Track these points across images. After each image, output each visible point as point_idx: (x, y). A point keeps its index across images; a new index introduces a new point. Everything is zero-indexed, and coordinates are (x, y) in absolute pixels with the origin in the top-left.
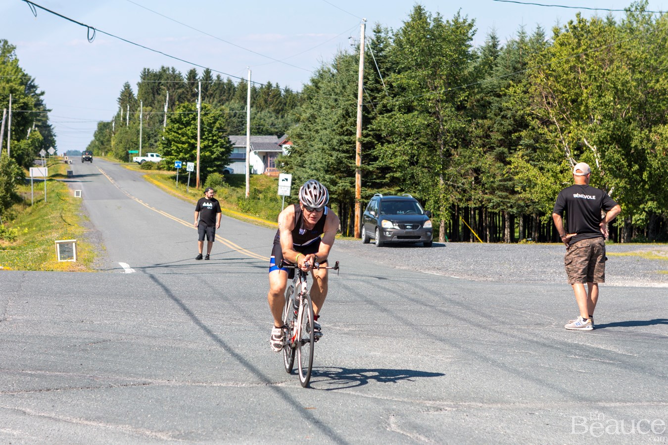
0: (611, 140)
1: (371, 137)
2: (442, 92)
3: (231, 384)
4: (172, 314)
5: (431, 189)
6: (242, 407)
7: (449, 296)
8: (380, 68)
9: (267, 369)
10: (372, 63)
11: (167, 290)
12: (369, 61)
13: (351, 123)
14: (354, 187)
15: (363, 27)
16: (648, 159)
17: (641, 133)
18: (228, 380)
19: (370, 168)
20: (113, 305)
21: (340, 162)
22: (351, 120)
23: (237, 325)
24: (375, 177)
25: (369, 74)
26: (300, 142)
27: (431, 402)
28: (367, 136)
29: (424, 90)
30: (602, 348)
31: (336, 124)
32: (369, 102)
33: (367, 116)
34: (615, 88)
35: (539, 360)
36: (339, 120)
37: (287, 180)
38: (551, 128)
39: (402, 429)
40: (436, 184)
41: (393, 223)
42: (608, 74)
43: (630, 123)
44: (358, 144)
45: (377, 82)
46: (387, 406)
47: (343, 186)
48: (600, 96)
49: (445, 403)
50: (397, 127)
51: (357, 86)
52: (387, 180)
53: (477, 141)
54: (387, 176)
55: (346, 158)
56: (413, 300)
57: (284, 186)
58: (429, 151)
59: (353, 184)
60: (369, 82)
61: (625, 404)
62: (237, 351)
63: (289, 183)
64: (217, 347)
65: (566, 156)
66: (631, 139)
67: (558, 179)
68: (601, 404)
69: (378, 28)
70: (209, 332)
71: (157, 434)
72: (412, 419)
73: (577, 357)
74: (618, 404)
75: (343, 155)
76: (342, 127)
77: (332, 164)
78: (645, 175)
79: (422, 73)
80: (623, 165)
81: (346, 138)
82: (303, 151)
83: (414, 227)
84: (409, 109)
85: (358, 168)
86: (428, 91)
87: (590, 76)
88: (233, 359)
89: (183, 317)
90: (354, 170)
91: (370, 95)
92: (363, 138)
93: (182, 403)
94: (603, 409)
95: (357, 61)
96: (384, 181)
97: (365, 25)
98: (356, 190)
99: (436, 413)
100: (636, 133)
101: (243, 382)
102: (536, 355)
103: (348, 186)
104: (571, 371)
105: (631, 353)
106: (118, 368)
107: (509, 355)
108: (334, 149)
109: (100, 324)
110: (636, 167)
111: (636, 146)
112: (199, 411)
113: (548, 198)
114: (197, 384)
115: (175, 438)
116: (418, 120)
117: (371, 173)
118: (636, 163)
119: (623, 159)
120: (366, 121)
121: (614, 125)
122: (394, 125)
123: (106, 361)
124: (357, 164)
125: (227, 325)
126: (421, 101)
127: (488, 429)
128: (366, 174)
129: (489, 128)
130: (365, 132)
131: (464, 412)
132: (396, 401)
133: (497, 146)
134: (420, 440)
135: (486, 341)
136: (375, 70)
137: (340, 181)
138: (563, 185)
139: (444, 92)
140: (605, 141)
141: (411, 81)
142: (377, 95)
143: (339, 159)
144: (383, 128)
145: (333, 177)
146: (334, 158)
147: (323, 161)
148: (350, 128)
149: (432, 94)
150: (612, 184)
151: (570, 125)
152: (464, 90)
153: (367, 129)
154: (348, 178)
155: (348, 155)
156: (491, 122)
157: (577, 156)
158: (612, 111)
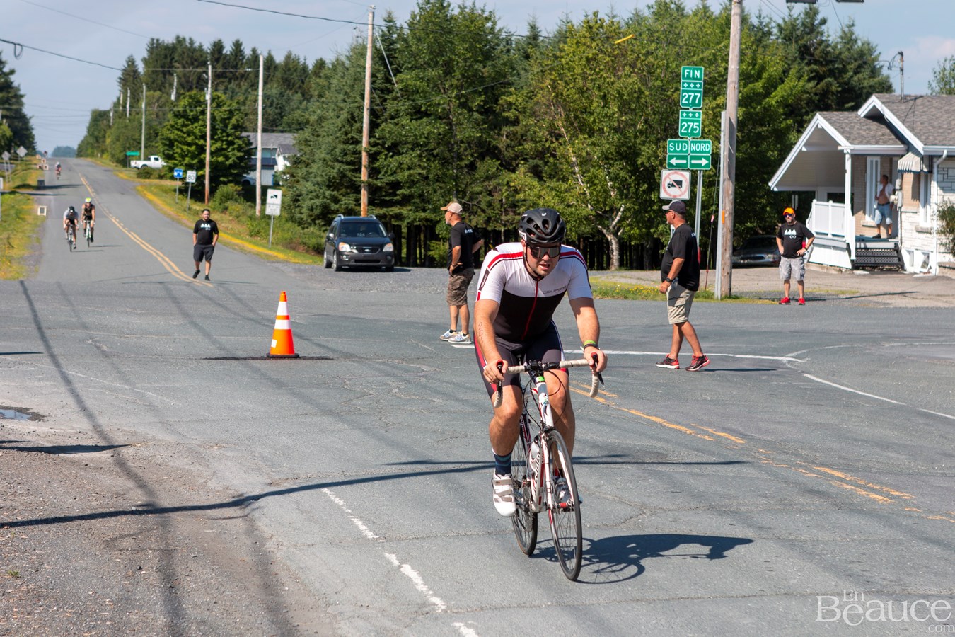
0: (616, 156)
1: (380, 146)
2: (453, 95)
8: (391, 64)
10: (382, 58)
12: (378, 56)
13: (357, 129)
14: (360, 205)
15: (371, 15)
19: (379, 183)
21: (342, 175)
22: (358, 125)
24: (384, 193)
25: (379, 71)
26: (307, 149)
28: (375, 145)
29: (433, 93)
31: (340, 130)
32: (378, 105)
33: (375, 122)
36: (343, 126)
37: (276, 196)
38: (560, 141)
41: (351, 245)
44: (364, 154)
45: (388, 80)
47: (345, 204)
50: (405, 135)
51: (364, 85)
52: (398, 198)
53: (508, 152)
54: (398, 192)
55: (351, 170)
57: (273, 204)
58: (443, 165)
59: (358, 201)
60: (378, 81)
63: (278, 201)
65: (574, 173)
66: (638, 155)
69: (389, 17)
75: (347, 167)
76: (346, 134)
77: (334, 178)
79: (431, 73)
80: (630, 184)
81: (350, 147)
82: (310, 161)
83: (372, 251)
84: (418, 113)
85: (363, 182)
86: (437, 95)
90: (360, 186)
91: (379, 97)
92: (371, 148)
96: (395, 198)
97: (373, 13)
98: (362, 209)
100: (643, 148)
103: (352, 204)
108: (337, 161)
110: (645, 186)
111: (642, 164)
116: (427, 128)
117: (379, 189)
118: (644, 182)
119: (630, 177)
120: (373, 126)
121: (619, 139)
122: (399, 133)
124: (363, 179)
126: (430, 106)
128: (373, 191)
129: (522, 136)
130: (372, 140)
133: (532, 158)
136: (386, 67)
137: (344, 198)
138: (569, 206)
139: (457, 95)
140: (610, 156)
141: (419, 82)
142: (386, 96)
143: (342, 172)
144: (387, 135)
145: (335, 193)
146: (335, 171)
147: (324, 174)
148: (356, 136)
149: (442, 98)
150: (623, 205)
151: (577, 138)
152: (480, 94)
153: (374, 137)
154: (352, 195)
155: (352, 167)
156: (523, 129)
157: (584, 173)
158: (616, 124)
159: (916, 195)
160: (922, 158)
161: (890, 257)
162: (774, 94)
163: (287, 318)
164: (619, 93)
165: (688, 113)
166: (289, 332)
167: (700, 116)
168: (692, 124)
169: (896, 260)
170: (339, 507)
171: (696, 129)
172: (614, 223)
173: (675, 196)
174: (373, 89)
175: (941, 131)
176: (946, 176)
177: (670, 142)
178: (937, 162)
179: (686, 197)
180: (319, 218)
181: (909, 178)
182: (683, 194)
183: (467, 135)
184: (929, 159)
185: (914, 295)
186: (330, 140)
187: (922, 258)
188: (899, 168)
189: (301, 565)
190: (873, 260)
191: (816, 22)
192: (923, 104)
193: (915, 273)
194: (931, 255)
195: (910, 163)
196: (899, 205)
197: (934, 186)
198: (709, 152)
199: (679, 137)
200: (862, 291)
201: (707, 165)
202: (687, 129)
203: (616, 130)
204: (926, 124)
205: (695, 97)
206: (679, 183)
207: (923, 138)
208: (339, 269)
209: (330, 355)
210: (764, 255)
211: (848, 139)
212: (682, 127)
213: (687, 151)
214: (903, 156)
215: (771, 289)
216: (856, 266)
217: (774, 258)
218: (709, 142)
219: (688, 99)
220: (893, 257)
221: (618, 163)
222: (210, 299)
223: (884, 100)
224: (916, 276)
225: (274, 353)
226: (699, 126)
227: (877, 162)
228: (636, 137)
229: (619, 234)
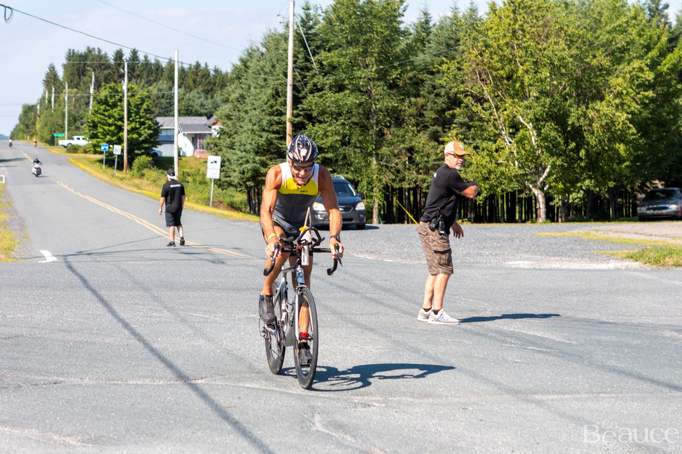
0: (547, 117)
1: (301, 117)
2: (373, 70)
3: (147, 381)
4: (90, 306)
5: (364, 170)
6: (158, 407)
7: (378, 283)
8: (309, 46)
9: (187, 365)
10: (302, 41)
11: (84, 281)
12: (298, 37)
13: (281, 103)
15: (292, 4)
16: (586, 136)
17: (577, 110)
18: (145, 377)
20: (28, 297)
21: (270, 143)
22: (281, 100)
23: (158, 317)
25: (299, 52)
26: (229, 123)
27: (358, 398)
28: (297, 116)
29: (355, 68)
30: (538, 335)
31: (266, 104)
32: (300, 81)
33: (297, 96)
34: (552, 63)
35: (473, 350)
36: (269, 100)
37: (216, 162)
38: (485, 105)
39: (327, 428)
40: (369, 165)
42: (545, 49)
43: (566, 100)
44: (288, 125)
45: (307, 60)
46: (312, 403)
48: (536, 72)
49: (374, 398)
50: (329, 107)
51: (287, 64)
53: (410, 120)
55: (277, 138)
56: (342, 287)
57: (213, 169)
58: (362, 131)
60: (299, 61)
61: (563, 397)
62: (155, 346)
63: (218, 166)
64: (134, 342)
65: (501, 134)
66: (568, 116)
67: (493, 158)
68: (538, 397)
69: (307, 5)
70: (126, 325)
71: (65, 439)
72: (338, 417)
73: (513, 345)
74: (555, 396)
75: (273, 136)
76: (272, 107)
77: (262, 145)
78: (582, 153)
79: (352, 50)
80: (560, 143)
81: (276, 118)
82: (232, 133)
83: (346, 210)
84: (340, 88)
86: (359, 69)
87: (527, 52)
88: (150, 355)
89: (100, 309)
91: (300, 74)
92: (294, 119)
93: (94, 403)
94: (539, 403)
95: (286, 39)
97: (294, 2)
99: (364, 409)
100: (572, 110)
101: (161, 378)
102: (469, 344)
104: (506, 361)
105: (569, 340)
106: (29, 366)
107: (441, 345)
108: (264, 130)
109: (14, 318)
110: (573, 145)
111: (573, 123)
112: (112, 412)
113: (484, 177)
114: (112, 382)
115: (84, 442)
116: (349, 99)
119: (560, 137)
120: (297, 101)
121: (551, 102)
122: (325, 105)
123: (16, 359)
125: (147, 317)
126: (352, 79)
127: (419, 427)
129: (422, 107)
130: (295, 112)
131: (394, 408)
132: (321, 397)
133: (431, 125)
134: (346, 440)
135: (418, 330)
136: (305, 48)
137: (271, 163)
138: (498, 165)
139: (376, 70)
140: (541, 118)
141: (342, 59)
142: (307, 74)
143: (269, 140)
144: (314, 108)
145: (264, 158)
146: (264, 139)
147: (253, 142)
148: (281, 108)
149: (363, 72)
150: (549, 162)
151: (506, 103)
152: (396, 68)
153: (297, 108)
154: (278, 159)
155: (278, 136)
156: (424, 100)
157: (512, 135)
158: (548, 88)
162: (664, 62)
164: (550, 59)
172: (541, 179)
174: (295, 68)
180: (249, 181)
183: (386, 104)
186: (257, 113)
191: (660, 7)
210: (668, 206)
217: (677, 208)
221: (549, 124)
229: (545, 189)
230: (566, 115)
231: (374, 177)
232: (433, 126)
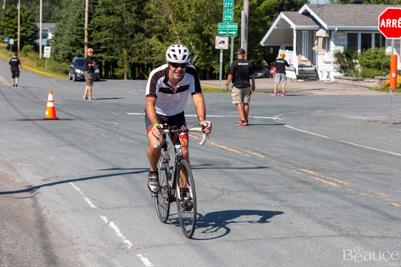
1: (92, 28)
2: (124, 5)
5: (120, 54)
14: (84, 53)
16: (210, 40)
19: (92, 44)
21: (77, 40)
22: (83, 19)
26: (61, 29)
28: (91, 27)
29: (115, 5)
31: (75, 21)
32: (92, 10)
33: (90, 17)
34: (196, 6)
36: (77, 19)
37: (48, 49)
38: (171, 25)
40: (123, 52)
41: (81, 70)
44: (86, 32)
47: (78, 53)
50: (103, 23)
52: (101, 50)
53: (148, 30)
54: (101, 47)
57: (47, 53)
58: (120, 36)
63: (49, 51)
65: (177, 39)
66: (204, 30)
75: (79, 37)
76: (78, 22)
77: (73, 42)
81: (80, 28)
82: (62, 34)
84: (109, 14)
85: (86, 43)
86: (117, 5)
90: (84, 45)
91: (92, 7)
92: (89, 28)
96: (99, 50)
103: (81, 52)
108: (74, 34)
110: (206, 44)
116: (112, 19)
118: (206, 42)
120: (90, 19)
121: (195, 24)
122: (101, 22)
126: (114, 10)
129: (154, 23)
130: (89, 25)
137: (77, 50)
139: (125, 6)
140: (192, 31)
142: (95, 6)
143: (77, 39)
144: (96, 23)
145: (74, 48)
146: (74, 38)
147: (69, 40)
148: (82, 23)
149: (119, 7)
150: (197, 52)
151: (178, 23)
152: (135, 5)
153: (90, 24)
154: (81, 49)
155: (81, 37)
156: (154, 20)
157: (181, 39)
158: (194, 17)
159: (324, 47)
160: (327, 31)
161: (313, 74)
162: (261, 5)
163: (53, 101)
164: (195, 4)
165: (227, 11)
166: (54, 108)
167: (232, 13)
168: (229, 16)
169: (315, 75)
170: (77, 192)
171: (230, 19)
172: (194, 60)
173: (222, 48)
174: (89, 3)
175: (334, 19)
176: (337, 39)
177: (220, 24)
178: (333, 33)
179: (226, 48)
180: (67, 59)
181: (321, 40)
182: (225, 47)
183: (130, 22)
184: (330, 32)
185: (324, 90)
186: (71, 25)
187: (327, 74)
188: (317, 35)
189: (60, 222)
190: (305, 75)
192: (326, 8)
193: (324, 81)
194: (330, 73)
195: (321, 33)
196: (316, 51)
197: (332, 43)
198: (236, 28)
199: (223, 22)
200: (302, 88)
201: (235, 34)
202: (227, 19)
203: (194, 20)
204: (328, 17)
205: (230, 4)
206: (223, 42)
207: (327, 22)
208: (76, 80)
209: (72, 118)
210: (257, 74)
211: (294, 23)
212: (225, 17)
213: (227, 28)
214: (318, 30)
215: (263, 88)
216: (298, 78)
217: (262, 75)
218: (236, 24)
219: (227, 6)
220: (314, 74)
221: (195, 34)
222: (19, 93)
223: (310, 6)
224: (324, 82)
225: (47, 117)
226: (232, 17)
227: (307, 33)
228: (203, 23)
229: (196, 65)
230: (203, 30)
231: (125, 58)
232: (159, 33)
